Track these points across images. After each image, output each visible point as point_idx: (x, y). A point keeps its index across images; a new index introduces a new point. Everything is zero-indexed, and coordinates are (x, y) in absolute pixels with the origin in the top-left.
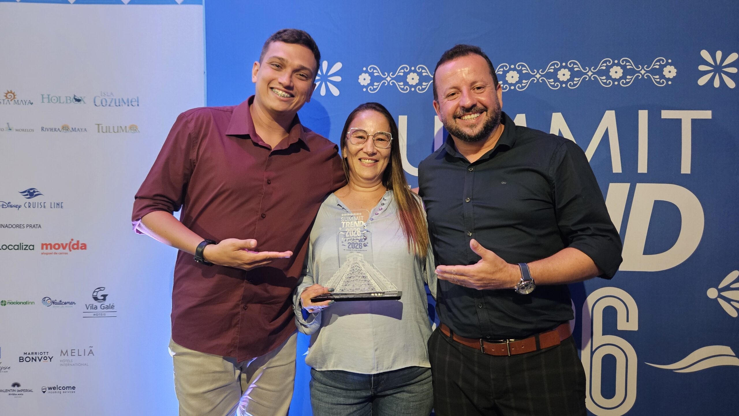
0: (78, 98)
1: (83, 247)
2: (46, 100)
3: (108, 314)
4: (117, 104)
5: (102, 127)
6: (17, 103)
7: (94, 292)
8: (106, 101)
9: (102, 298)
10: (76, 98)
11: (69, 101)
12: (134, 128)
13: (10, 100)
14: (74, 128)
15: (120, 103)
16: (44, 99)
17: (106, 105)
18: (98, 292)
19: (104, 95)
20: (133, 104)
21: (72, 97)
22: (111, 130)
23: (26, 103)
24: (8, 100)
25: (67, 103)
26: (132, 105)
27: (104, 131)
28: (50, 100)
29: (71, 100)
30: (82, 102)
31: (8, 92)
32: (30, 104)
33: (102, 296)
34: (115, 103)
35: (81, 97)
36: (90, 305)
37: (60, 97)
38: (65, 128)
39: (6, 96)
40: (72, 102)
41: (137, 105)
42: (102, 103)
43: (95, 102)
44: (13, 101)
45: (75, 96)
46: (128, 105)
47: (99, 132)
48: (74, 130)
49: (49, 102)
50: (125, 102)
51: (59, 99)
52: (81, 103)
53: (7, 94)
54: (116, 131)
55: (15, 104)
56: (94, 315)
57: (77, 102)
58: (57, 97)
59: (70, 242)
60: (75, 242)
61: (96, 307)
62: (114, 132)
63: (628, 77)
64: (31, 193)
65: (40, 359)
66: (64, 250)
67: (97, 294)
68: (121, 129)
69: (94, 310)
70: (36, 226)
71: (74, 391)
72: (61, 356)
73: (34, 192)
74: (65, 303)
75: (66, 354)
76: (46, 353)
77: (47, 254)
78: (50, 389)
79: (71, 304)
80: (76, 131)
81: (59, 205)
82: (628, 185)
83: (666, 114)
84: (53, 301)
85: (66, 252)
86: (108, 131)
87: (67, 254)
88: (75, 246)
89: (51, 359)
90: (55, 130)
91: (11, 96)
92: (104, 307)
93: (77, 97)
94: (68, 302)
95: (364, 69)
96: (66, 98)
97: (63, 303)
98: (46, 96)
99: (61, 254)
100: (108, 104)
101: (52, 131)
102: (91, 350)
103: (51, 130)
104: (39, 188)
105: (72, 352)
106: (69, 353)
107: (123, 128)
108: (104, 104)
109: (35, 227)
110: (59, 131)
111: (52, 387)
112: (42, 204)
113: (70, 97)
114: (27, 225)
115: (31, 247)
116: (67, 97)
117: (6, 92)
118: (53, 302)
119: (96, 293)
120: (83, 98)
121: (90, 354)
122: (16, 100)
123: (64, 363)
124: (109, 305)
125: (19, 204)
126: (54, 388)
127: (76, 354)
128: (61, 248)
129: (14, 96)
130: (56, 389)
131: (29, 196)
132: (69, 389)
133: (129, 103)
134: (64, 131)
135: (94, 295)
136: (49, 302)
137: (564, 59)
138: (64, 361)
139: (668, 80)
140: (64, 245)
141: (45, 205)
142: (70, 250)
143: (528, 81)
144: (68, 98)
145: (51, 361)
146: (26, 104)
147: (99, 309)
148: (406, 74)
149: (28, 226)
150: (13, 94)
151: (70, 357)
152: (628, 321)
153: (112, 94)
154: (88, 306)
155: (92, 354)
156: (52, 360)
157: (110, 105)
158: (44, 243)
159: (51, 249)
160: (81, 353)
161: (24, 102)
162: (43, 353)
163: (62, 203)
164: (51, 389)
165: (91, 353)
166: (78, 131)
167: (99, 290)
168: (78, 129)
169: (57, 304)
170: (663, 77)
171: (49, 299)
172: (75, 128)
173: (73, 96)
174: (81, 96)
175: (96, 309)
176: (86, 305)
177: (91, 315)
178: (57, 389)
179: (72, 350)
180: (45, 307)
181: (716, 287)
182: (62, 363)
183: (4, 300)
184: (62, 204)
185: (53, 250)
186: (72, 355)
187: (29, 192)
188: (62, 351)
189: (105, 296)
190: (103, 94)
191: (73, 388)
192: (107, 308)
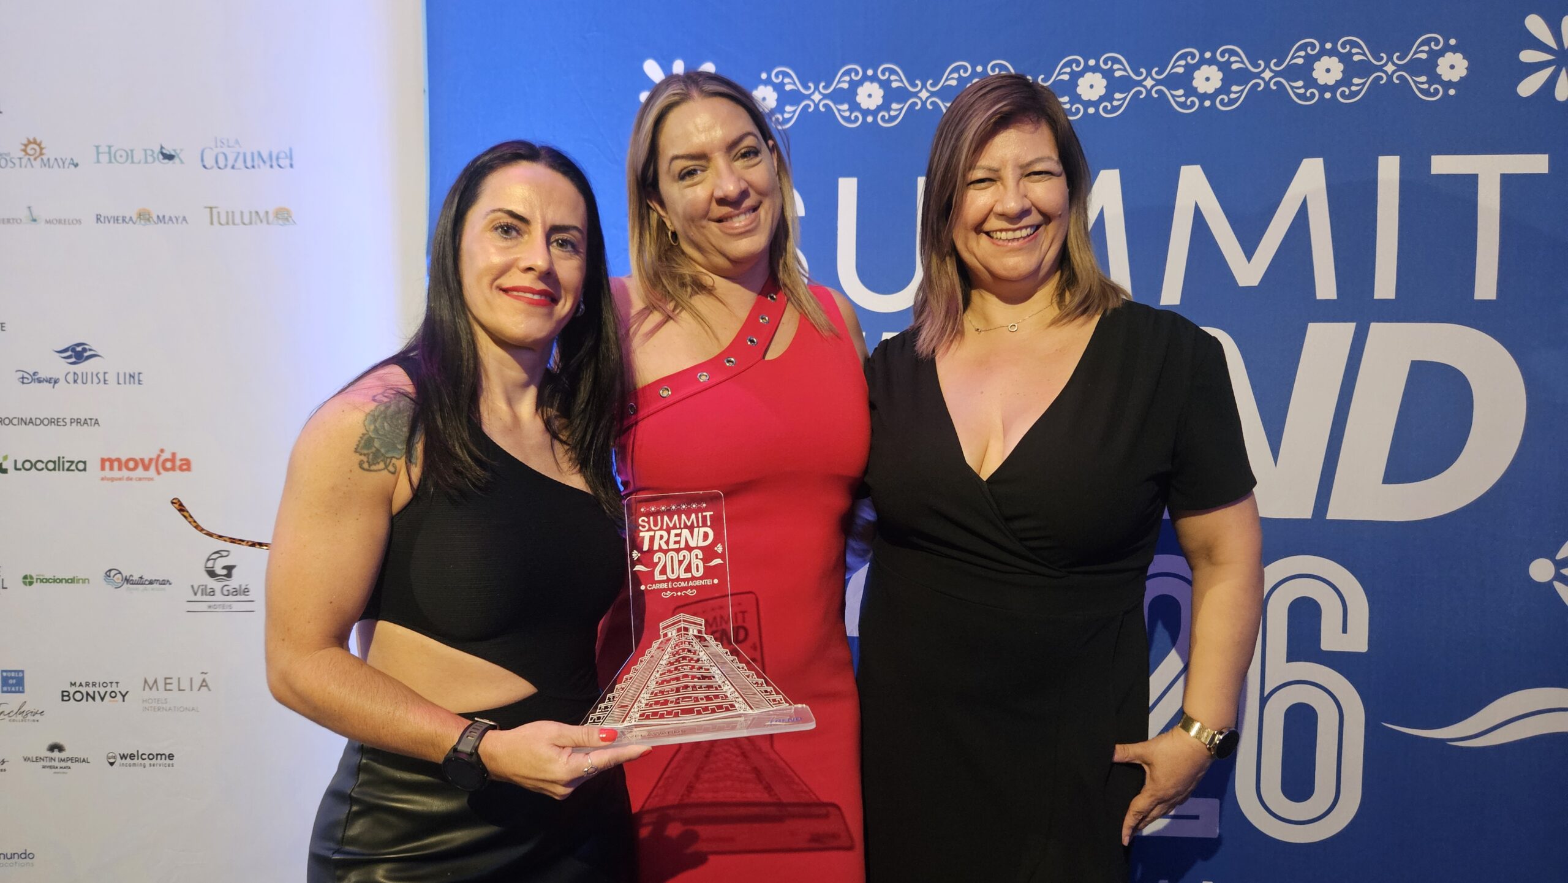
0: (168, 153)
1: (185, 467)
2: (104, 158)
3: (236, 606)
4: (249, 164)
5: (219, 213)
6: (46, 164)
7: (208, 560)
8: (226, 159)
9: (225, 572)
10: (164, 151)
11: (150, 159)
12: (283, 215)
13: (32, 158)
14: (161, 217)
15: (253, 161)
16: (100, 155)
17: (226, 166)
18: (215, 559)
19: (222, 145)
20: (282, 162)
21: (157, 150)
22: (238, 220)
23: (64, 163)
24: (29, 159)
25: (146, 162)
26: (279, 166)
27: (223, 221)
28: (112, 158)
29: (155, 155)
30: (176, 160)
31: (30, 142)
32: (72, 167)
33: (224, 568)
34: (245, 161)
35: (175, 150)
36: (201, 587)
37: (132, 151)
38: (144, 216)
39: (25, 151)
40: (157, 162)
41: (289, 165)
42: (217, 162)
43: (202, 160)
44: (39, 160)
45: (162, 148)
46: (271, 166)
47: (212, 223)
48: (161, 219)
49: (110, 162)
50: (265, 159)
51: (130, 155)
52: (174, 163)
53: (26, 146)
54: (246, 220)
55: (43, 166)
56: (210, 607)
57: (166, 161)
58: (125, 151)
59: (159, 456)
60: (167, 455)
61: (213, 592)
62: (244, 224)
63: (1356, 81)
64: (78, 353)
65: (102, 695)
66: (147, 473)
67: (214, 563)
68: (257, 217)
69: (209, 597)
70: (89, 421)
71: (171, 762)
72: (144, 690)
73: (85, 350)
74: (151, 583)
75: (155, 686)
76: (114, 685)
77: (112, 480)
78: (124, 758)
79: (161, 584)
80: (165, 223)
81: (133, 377)
82: (1351, 327)
83: (1442, 165)
84: (126, 576)
85: (151, 477)
86: (231, 222)
87: (151, 479)
88: (169, 465)
89: (124, 696)
90: (124, 220)
91: (34, 149)
92: (228, 590)
93: (168, 150)
94: (155, 580)
95: (764, 76)
96: (143, 152)
97: (147, 583)
98: (103, 149)
99: (140, 479)
100: (230, 163)
101: (118, 223)
102: (204, 681)
103: (116, 220)
104: (93, 344)
105: (166, 684)
106: (161, 684)
107: (262, 214)
108: (222, 163)
109: (87, 423)
110: (131, 222)
111: (127, 754)
112: (101, 376)
113: (152, 151)
114: (71, 419)
115: (81, 466)
116: (145, 150)
117: (25, 142)
118: (126, 579)
119: (212, 561)
120: (178, 152)
121: (203, 688)
122: (45, 158)
123: (151, 705)
124: (237, 587)
125: (55, 376)
126: (132, 756)
127: (174, 686)
128: (140, 468)
129: (41, 149)
130: (136, 758)
131: (73, 360)
132: (161, 759)
133: (273, 161)
134: (142, 222)
135: (208, 566)
136: (118, 579)
137: (1208, 42)
138: (150, 701)
139: (1448, 85)
140: (147, 462)
141: (106, 379)
142: (159, 473)
143: (1125, 95)
144: (149, 153)
145: (124, 701)
146: (64, 167)
147: (218, 596)
148: (854, 85)
149: (73, 421)
150: (39, 145)
151: (161, 694)
152: (1345, 631)
153: (237, 142)
154: (196, 588)
155: (206, 688)
156: (126, 698)
157: (233, 167)
158: (106, 457)
159: (120, 469)
160: (185, 685)
161: (61, 163)
162: (109, 685)
163: (139, 373)
164: (126, 759)
165: (204, 686)
166: (170, 222)
167: (217, 555)
168: (170, 217)
169: (135, 584)
170: (1435, 78)
171: (117, 572)
172: (164, 217)
173: (160, 147)
174: (174, 148)
175: (213, 595)
176: (192, 586)
177: (203, 606)
178: (138, 759)
179: (166, 679)
180: (110, 588)
181: (1551, 556)
182: (147, 705)
183: (28, 574)
184: (141, 375)
185: (125, 473)
186: (166, 690)
187: (73, 350)
188: (146, 681)
189: (229, 569)
190: (219, 144)
191: (169, 757)
192: (235, 593)
